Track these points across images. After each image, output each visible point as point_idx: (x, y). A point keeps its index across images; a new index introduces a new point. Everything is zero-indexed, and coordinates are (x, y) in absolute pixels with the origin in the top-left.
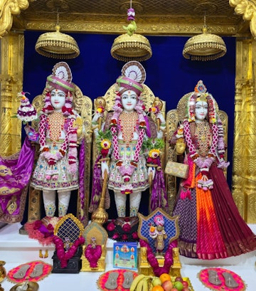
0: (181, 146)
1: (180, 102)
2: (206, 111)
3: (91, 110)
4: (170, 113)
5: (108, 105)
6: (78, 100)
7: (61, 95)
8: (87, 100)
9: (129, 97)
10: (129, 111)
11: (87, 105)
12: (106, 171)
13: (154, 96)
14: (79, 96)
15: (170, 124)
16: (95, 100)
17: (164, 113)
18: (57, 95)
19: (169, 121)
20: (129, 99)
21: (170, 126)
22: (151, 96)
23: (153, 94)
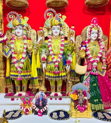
0: (83, 54)
1: (83, 31)
2: (97, 35)
3: (36, 37)
4: (78, 37)
5: (45, 33)
6: (29, 31)
7: (20, 29)
8: (34, 31)
9: (56, 29)
10: (56, 36)
11: (34, 34)
12: (45, 68)
13: (69, 28)
14: (29, 29)
15: (77, 43)
16: (38, 31)
17: (74, 37)
18: (18, 29)
19: (77, 41)
20: (56, 30)
21: (77, 44)
22: (67, 28)
23: (68, 27)
